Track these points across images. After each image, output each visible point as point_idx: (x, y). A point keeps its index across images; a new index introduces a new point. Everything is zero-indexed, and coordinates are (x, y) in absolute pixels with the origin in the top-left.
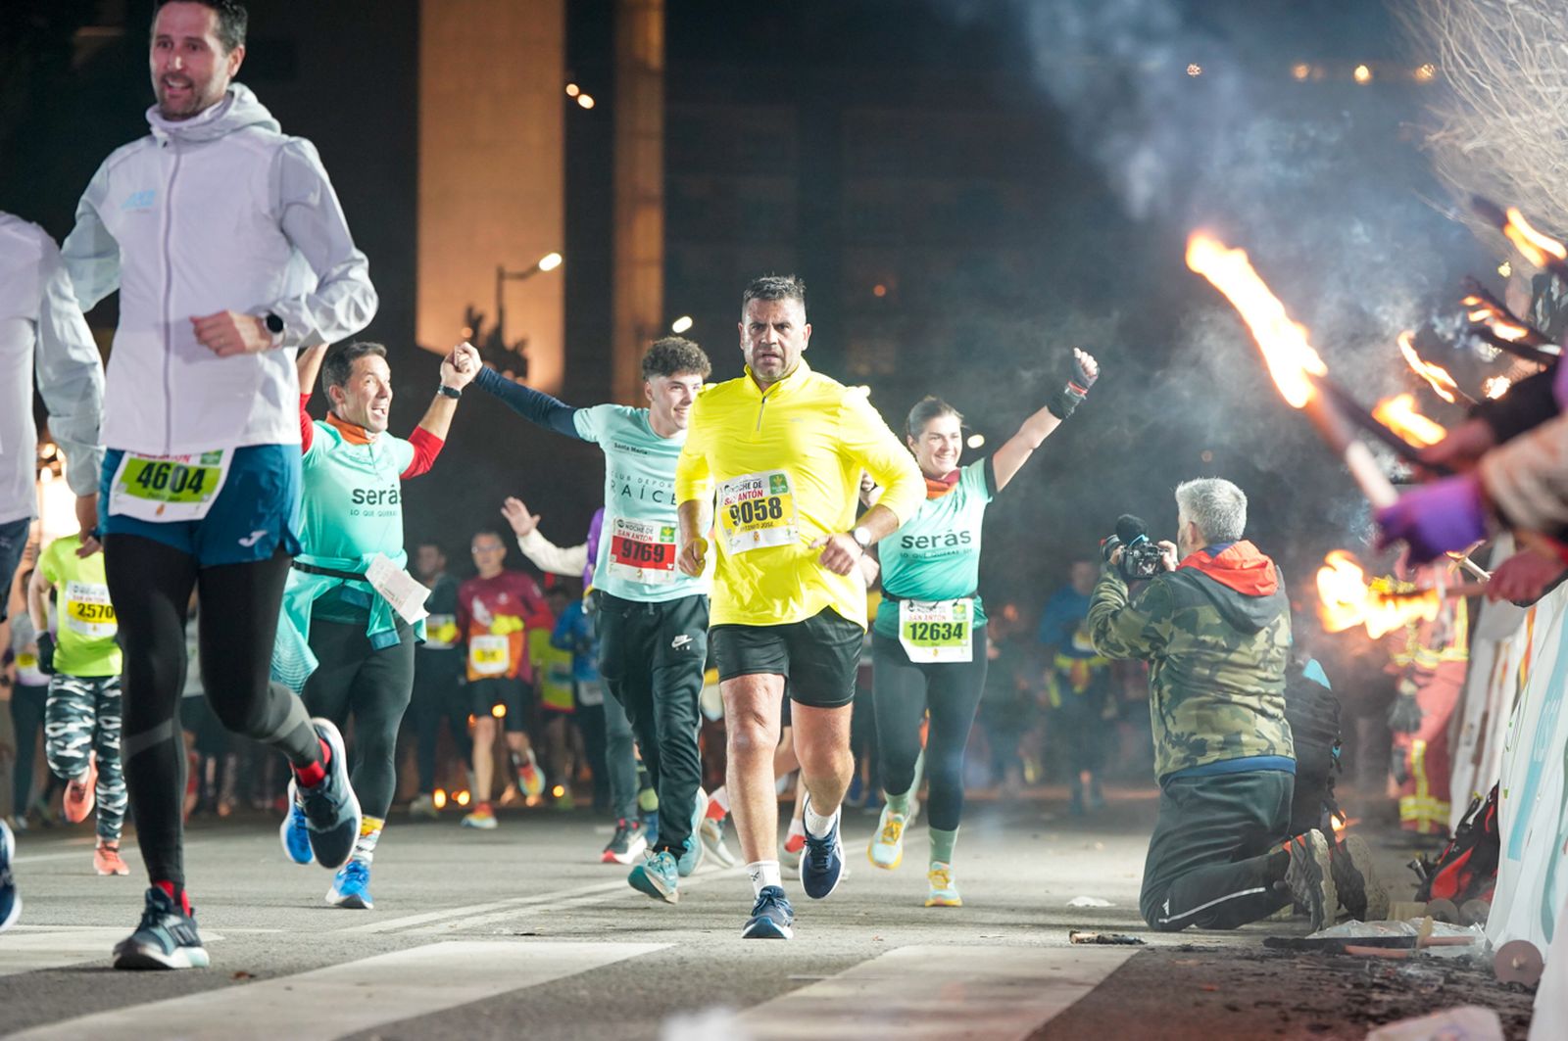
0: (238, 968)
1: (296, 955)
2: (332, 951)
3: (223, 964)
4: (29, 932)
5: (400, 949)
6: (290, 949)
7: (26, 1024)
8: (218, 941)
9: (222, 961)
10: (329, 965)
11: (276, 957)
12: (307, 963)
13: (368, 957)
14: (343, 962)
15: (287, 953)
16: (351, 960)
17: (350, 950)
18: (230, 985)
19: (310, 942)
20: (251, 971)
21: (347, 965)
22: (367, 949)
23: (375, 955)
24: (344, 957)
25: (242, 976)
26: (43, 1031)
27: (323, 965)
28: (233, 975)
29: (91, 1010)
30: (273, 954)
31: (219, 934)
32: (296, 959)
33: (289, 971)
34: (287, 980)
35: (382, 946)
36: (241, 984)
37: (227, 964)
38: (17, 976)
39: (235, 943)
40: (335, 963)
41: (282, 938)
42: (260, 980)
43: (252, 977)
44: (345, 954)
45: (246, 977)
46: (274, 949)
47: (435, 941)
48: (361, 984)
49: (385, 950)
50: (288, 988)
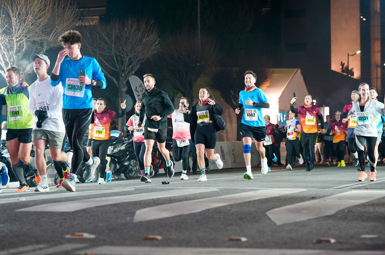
0: (313, 196)
1: (324, 194)
4: (268, 189)
6: (322, 192)
7: (274, 208)
8: (307, 191)
11: (320, 194)
12: (326, 195)
16: (335, 194)
17: (334, 192)
18: (311, 200)
19: (325, 191)
20: (315, 197)
24: (333, 194)
25: (313, 198)
26: (278, 209)
27: (330, 196)
28: (311, 198)
29: (286, 205)
31: (306, 189)
33: (324, 196)
34: (323, 198)
36: (314, 200)
38: (269, 198)
39: (310, 191)
42: (317, 199)
46: (319, 192)
48: (339, 199)
49: (341, 192)
50: (325, 200)
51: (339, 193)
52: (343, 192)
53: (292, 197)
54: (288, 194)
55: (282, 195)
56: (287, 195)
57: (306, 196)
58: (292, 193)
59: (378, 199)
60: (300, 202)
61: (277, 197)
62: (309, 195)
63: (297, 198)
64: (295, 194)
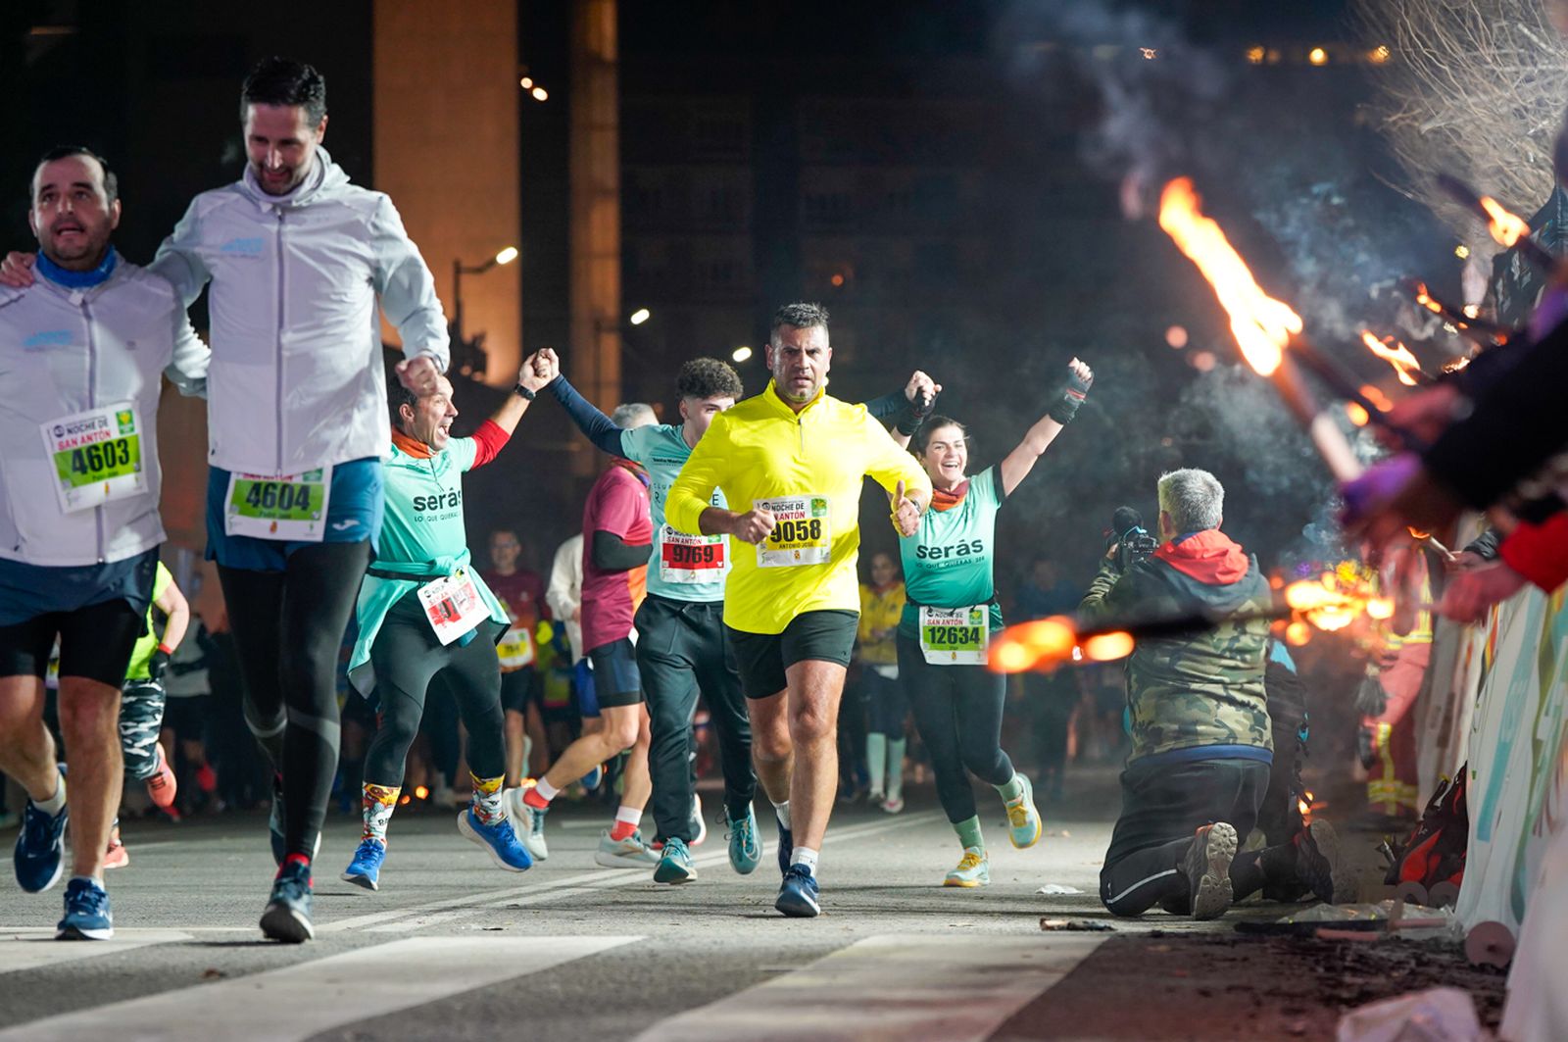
0: (207, 967)
1: (267, 953)
5: (370, 945)
9: (190, 959)
10: (299, 963)
11: (246, 955)
13: (337, 953)
14: (313, 960)
15: (257, 951)
17: (319, 948)
18: (199, 984)
20: (221, 970)
21: (317, 962)
22: (338, 947)
23: (345, 951)
24: (312, 956)
25: (210, 976)
27: (293, 963)
28: (202, 974)
29: (61, 1010)
30: (243, 952)
32: (266, 957)
33: (260, 968)
34: (257, 978)
37: (197, 962)
40: (305, 961)
42: (232, 977)
43: (222, 975)
44: (314, 951)
45: (217, 976)
47: (405, 937)
48: (331, 981)
49: (354, 947)
50: (259, 986)
51: (341, 951)
52: (363, 945)
53: (103, 969)
54: (91, 958)
55: (51, 961)
56: (81, 961)
57: (174, 968)
58: (112, 954)
59: (525, 977)
60: (134, 996)
61: (31, 973)
62: (193, 964)
63: (126, 975)
64: (123, 958)
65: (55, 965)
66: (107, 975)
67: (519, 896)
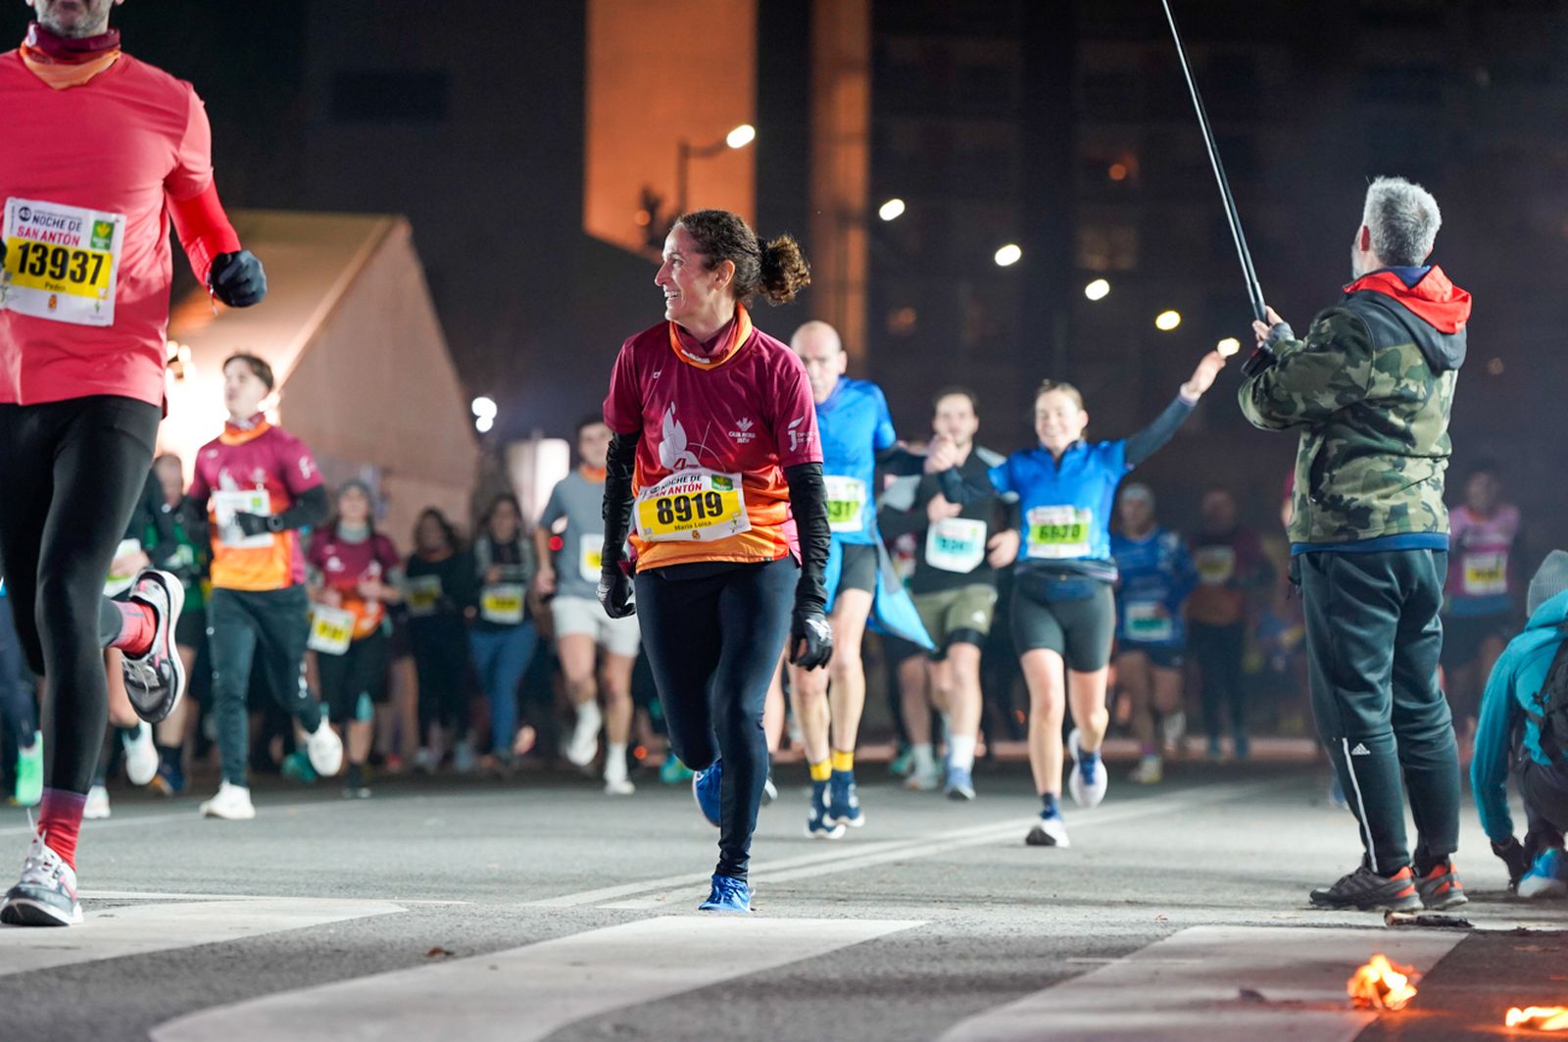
0: (432, 946)
1: (496, 931)
2: (533, 926)
3: (412, 939)
5: (612, 924)
6: (486, 923)
7: (200, 1005)
8: (401, 913)
9: (409, 935)
10: (535, 942)
11: (472, 932)
13: (577, 932)
14: (550, 939)
15: (483, 927)
16: (558, 937)
17: (555, 925)
18: (425, 963)
19: (507, 915)
20: (446, 948)
21: (555, 942)
22: (575, 925)
23: (585, 930)
24: (548, 934)
25: (437, 953)
26: (220, 1013)
27: (527, 942)
28: (427, 952)
29: (270, 989)
30: (467, 929)
31: (400, 905)
32: (495, 934)
33: (490, 947)
35: (590, 921)
36: (438, 962)
37: (416, 938)
38: (179, 951)
39: (421, 916)
40: (541, 940)
41: (474, 910)
42: (457, 958)
43: (449, 954)
44: (550, 929)
45: (443, 955)
46: (467, 923)
47: (651, 916)
48: (575, 964)
50: (493, 968)
51: (580, 930)
52: (604, 924)
53: (311, 945)
54: (294, 930)
56: (284, 934)
57: (392, 944)
58: (317, 927)
60: (354, 976)
61: (229, 946)
63: (338, 951)
64: (332, 931)
65: (255, 938)
66: (316, 950)
67: (768, 872)
